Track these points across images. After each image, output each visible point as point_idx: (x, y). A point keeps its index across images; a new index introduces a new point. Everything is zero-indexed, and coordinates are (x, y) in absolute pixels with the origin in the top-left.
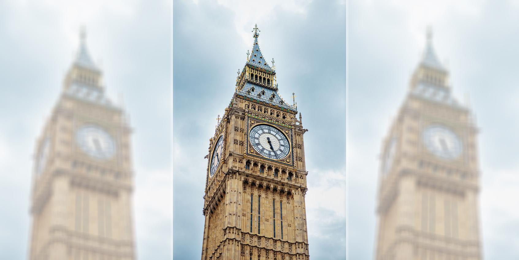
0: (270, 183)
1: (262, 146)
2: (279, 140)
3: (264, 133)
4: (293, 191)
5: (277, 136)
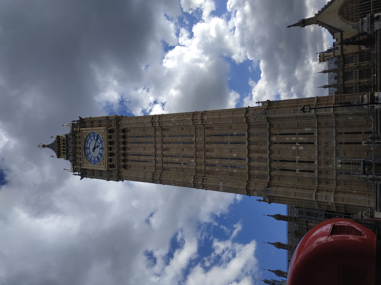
0: (120, 148)
1: (98, 155)
2: (92, 141)
3: (90, 153)
4: (121, 128)
5: (89, 142)
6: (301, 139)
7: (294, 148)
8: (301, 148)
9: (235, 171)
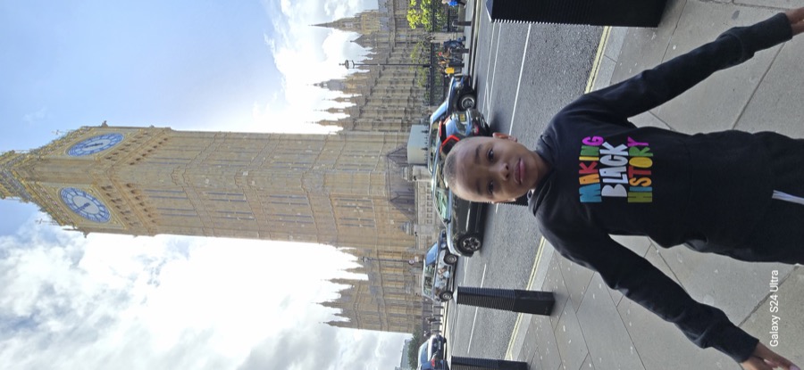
6: (360, 204)
7: (355, 211)
8: (361, 211)
9: (303, 226)
